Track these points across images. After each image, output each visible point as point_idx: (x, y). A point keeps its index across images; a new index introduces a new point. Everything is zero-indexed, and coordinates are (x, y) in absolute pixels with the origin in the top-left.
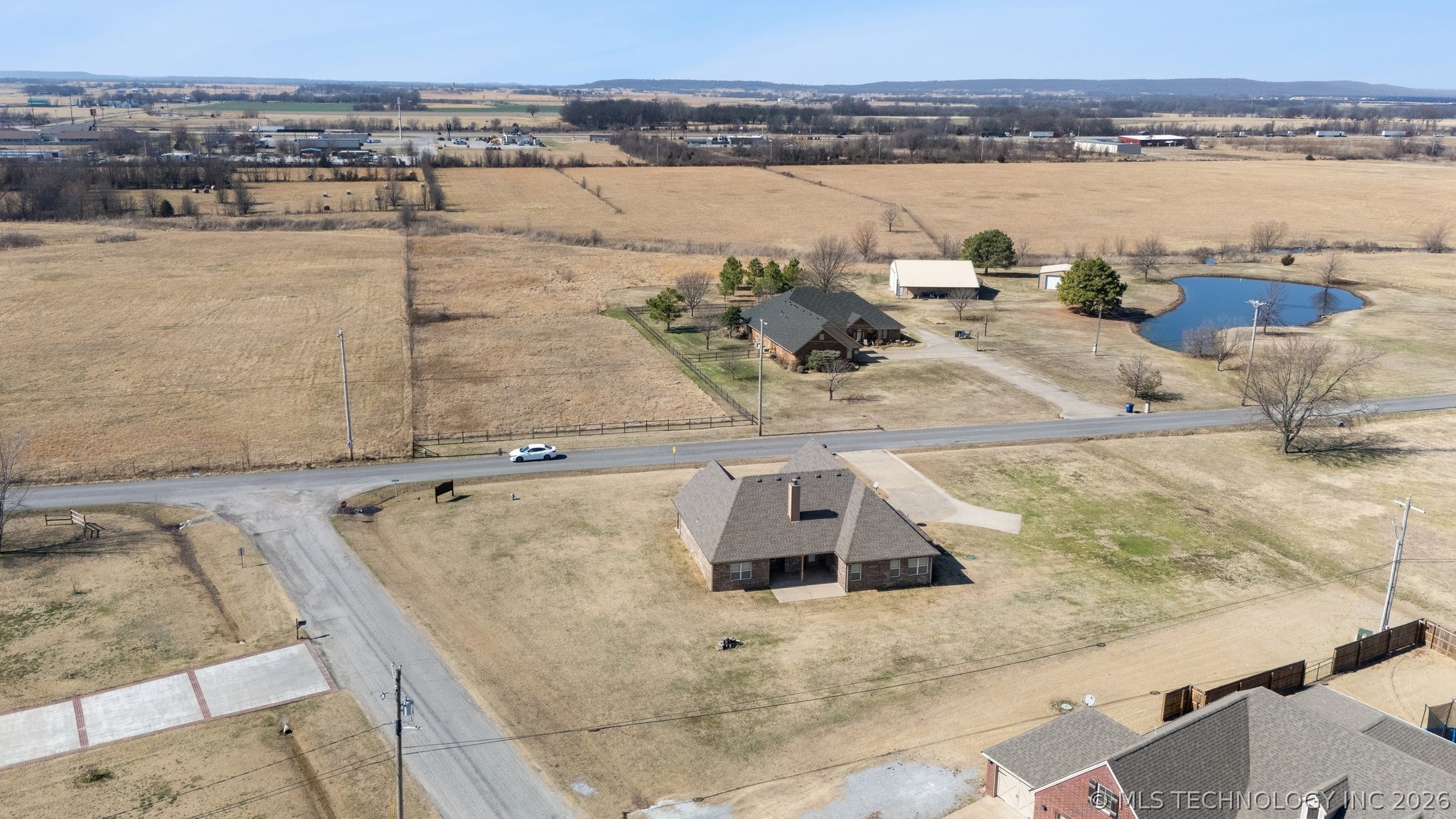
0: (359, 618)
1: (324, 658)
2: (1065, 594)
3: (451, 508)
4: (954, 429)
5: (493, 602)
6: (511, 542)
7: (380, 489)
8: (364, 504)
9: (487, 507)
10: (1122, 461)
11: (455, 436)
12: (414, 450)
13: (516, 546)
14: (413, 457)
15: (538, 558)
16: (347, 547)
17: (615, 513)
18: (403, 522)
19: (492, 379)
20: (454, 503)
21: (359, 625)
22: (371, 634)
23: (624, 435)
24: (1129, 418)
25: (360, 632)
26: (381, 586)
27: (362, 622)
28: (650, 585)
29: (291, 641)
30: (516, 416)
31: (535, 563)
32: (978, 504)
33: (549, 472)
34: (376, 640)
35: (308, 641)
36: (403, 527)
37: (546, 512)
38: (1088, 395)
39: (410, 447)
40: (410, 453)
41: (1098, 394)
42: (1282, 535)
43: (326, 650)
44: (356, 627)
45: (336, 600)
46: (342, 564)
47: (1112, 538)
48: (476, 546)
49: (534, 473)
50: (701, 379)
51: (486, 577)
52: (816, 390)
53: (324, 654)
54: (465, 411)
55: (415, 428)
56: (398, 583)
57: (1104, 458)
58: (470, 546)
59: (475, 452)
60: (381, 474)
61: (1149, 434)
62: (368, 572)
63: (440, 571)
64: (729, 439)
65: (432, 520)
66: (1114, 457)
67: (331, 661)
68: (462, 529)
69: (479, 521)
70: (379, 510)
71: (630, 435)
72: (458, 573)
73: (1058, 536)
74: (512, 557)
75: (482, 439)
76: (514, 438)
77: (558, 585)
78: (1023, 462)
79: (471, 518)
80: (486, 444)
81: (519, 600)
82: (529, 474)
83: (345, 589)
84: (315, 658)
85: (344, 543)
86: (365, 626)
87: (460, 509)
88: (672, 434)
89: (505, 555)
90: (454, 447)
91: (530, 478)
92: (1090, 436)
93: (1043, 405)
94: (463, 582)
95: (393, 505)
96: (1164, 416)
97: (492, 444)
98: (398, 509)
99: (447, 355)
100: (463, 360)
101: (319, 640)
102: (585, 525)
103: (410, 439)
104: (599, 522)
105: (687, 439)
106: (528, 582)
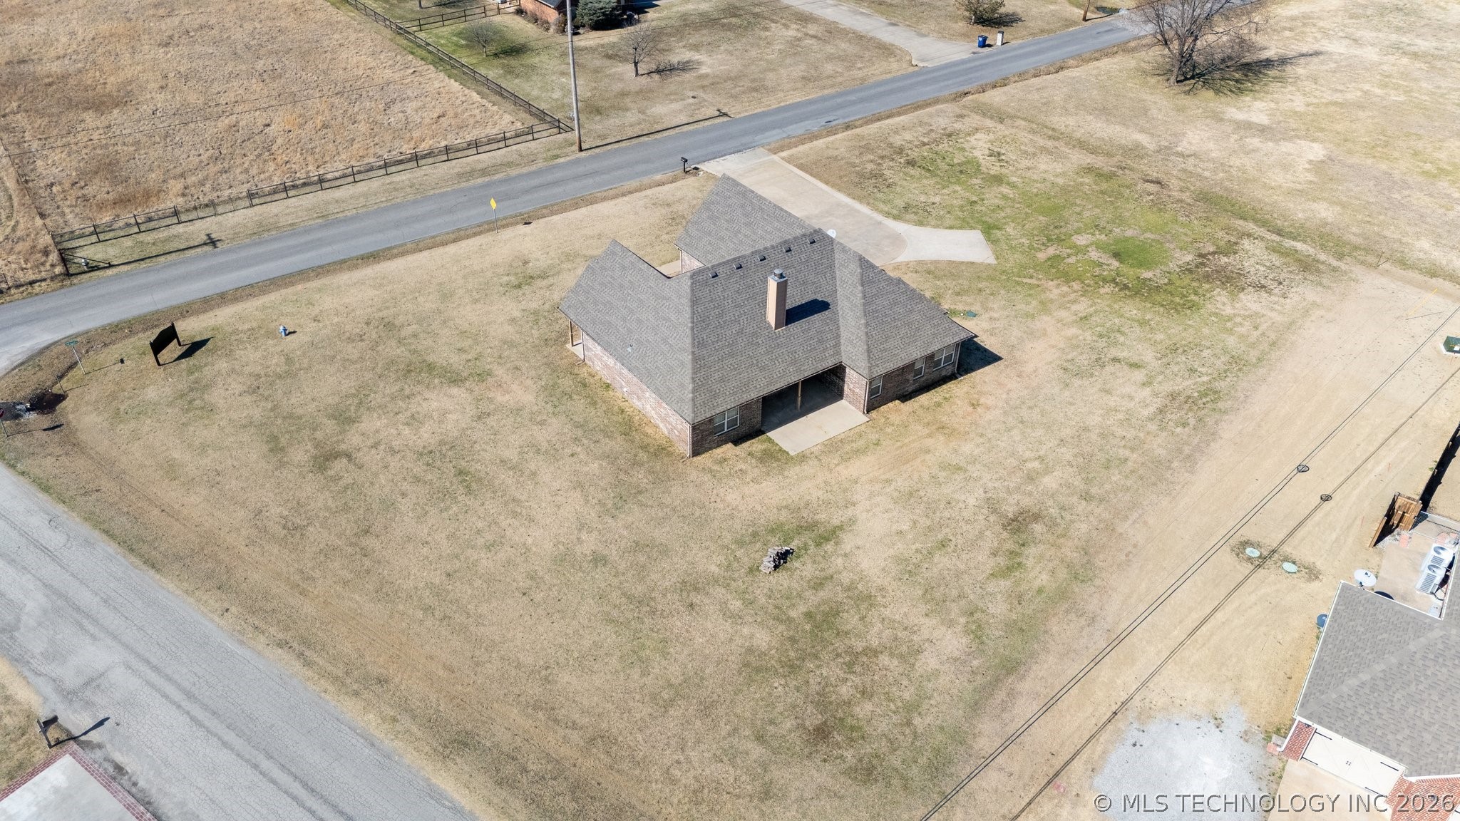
0: (148, 662)
1: (125, 780)
2: (1114, 352)
3: (190, 372)
4: (810, 102)
5: (367, 562)
6: (330, 426)
7: (42, 352)
8: (28, 391)
9: (251, 357)
10: (1023, 123)
11: (121, 224)
12: (64, 261)
13: (343, 432)
14: (68, 275)
15: (394, 452)
16: (42, 496)
17: (463, 334)
18: (117, 417)
19: (122, 99)
20: (190, 361)
21: (153, 677)
22: (190, 696)
23: (387, 179)
24: (987, 56)
25: (165, 696)
26: (152, 572)
27: (156, 669)
28: (594, 466)
29: (39, 756)
30: (201, 166)
31: (394, 463)
32: (921, 224)
33: (313, 269)
34: (205, 707)
35: (73, 746)
36: (124, 429)
37: (352, 351)
38: (924, 28)
39: (54, 257)
40: (58, 270)
41: (932, 25)
42: (1258, 206)
43: (119, 758)
44: (153, 686)
45: (82, 627)
46: (54, 539)
47: (1099, 247)
48: (276, 448)
49: (290, 275)
50: (442, 61)
51: (328, 508)
52: (607, 62)
53: (119, 769)
54: (108, 168)
55: (42, 216)
56: (179, 558)
57: (1001, 121)
58: (265, 448)
59: (168, 247)
60: (28, 320)
61: (1022, 76)
62: (111, 548)
63: (241, 513)
64: (540, 164)
65: (170, 405)
66: (1013, 117)
67: (142, 784)
68: (234, 416)
69: (254, 390)
70: (60, 398)
71: (397, 178)
72: (275, 511)
73: (1041, 256)
74: (348, 456)
75: (168, 221)
76: (220, 209)
77: (456, 501)
78: (924, 144)
79: (237, 388)
80: (180, 229)
81: (410, 547)
82: (283, 277)
83: (86, 598)
84: (107, 786)
85: (34, 489)
86: (169, 679)
87: (207, 371)
88: (456, 166)
89: (336, 455)
90: (128, 242)
91: (286, 286)
92: (966, 89)
93: (887, 50)
94: (294, 529)
95: (81, 383)
96: (1021, 47)
97: (190, 228)
98: (94, 392)
99: (23, 61)
100: (56, 68)
101: (94, 736)
102: (431, 367)
103: (45, 240)
104: (445, 354)
105: (484, 172)
106: (404, 505)
